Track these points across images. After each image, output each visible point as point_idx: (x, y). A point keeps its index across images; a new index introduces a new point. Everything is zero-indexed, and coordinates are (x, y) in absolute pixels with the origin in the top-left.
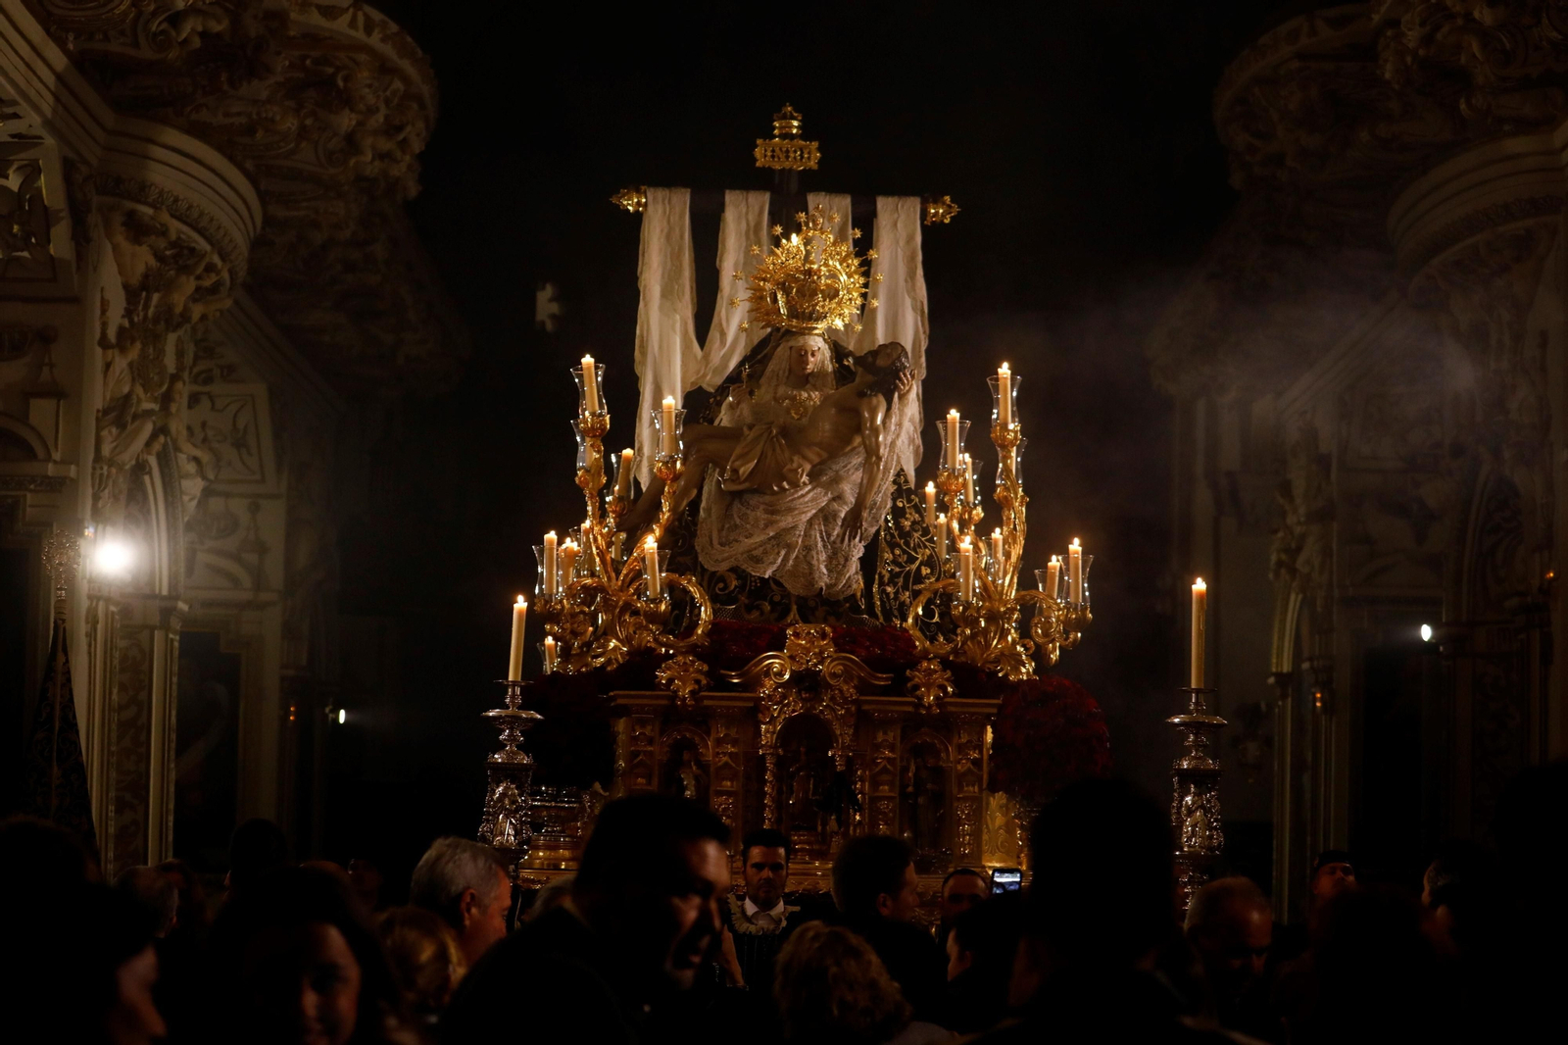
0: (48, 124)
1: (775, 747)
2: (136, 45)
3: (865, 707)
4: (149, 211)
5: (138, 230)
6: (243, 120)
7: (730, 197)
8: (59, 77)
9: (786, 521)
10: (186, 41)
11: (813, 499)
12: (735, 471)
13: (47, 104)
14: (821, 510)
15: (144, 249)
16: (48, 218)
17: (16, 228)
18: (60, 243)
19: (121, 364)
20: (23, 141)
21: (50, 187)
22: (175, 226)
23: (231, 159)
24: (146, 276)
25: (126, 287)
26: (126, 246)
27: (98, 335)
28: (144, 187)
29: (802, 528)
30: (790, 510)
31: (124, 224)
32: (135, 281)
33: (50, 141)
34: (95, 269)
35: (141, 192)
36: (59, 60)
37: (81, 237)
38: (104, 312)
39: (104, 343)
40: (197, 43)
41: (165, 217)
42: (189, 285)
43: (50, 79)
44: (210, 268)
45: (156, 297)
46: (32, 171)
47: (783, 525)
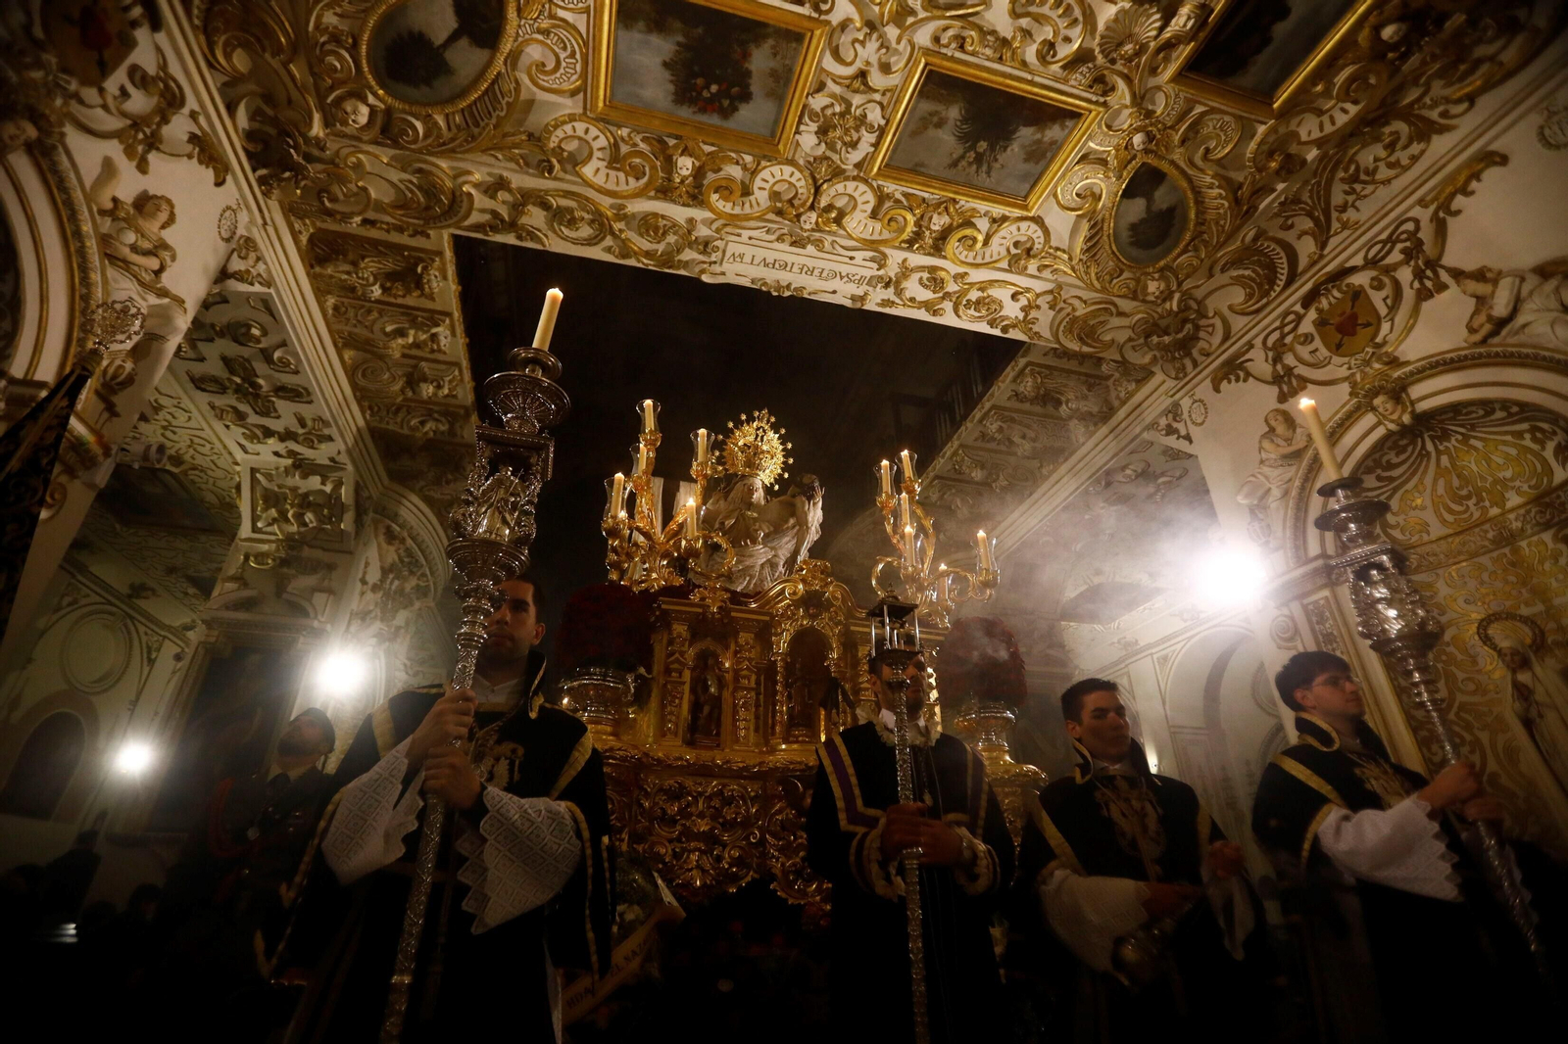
0: (349, 452)
1: (786, 655)
2: (402, 427)
3: (852, 628)
4: (398, 529)
5: (391, 537)
6: (449, 497)
7: (682, 483)
8: (358, 429)
9: (748, 562)
10: (426, 433)
11: (765, 553)
12: (723, 523)
13: (350, 441)
14: (768, 560)
15: (392, 549)
16: (343, 508)
17: (326, 511)
18: (347, 524)
19: (369, 596)
20: (335, 465)
21: (346, 493)
22: (409, 541)
23: (442, 525)
24: (392, 565)
25: (382, 568)
26: (384, 545)
27: (360, 575)
28: (396, 515)
29: (758, 568)
30: (751, 556)
31: (385, 534)
32: (387, 565)
33: (350, 467)
34: (365, 545)
35: (395, 517)
36: (361, 423)
37: (359, 522)
38: (366, 567)
39: (364, 582)
40: (432, 434)
41: (405, 534)
42: (413, 582)
43: (354, 429)
44: (424, 575)
45: (396, 583)
46: (339, 484)
47: (747, 563)
